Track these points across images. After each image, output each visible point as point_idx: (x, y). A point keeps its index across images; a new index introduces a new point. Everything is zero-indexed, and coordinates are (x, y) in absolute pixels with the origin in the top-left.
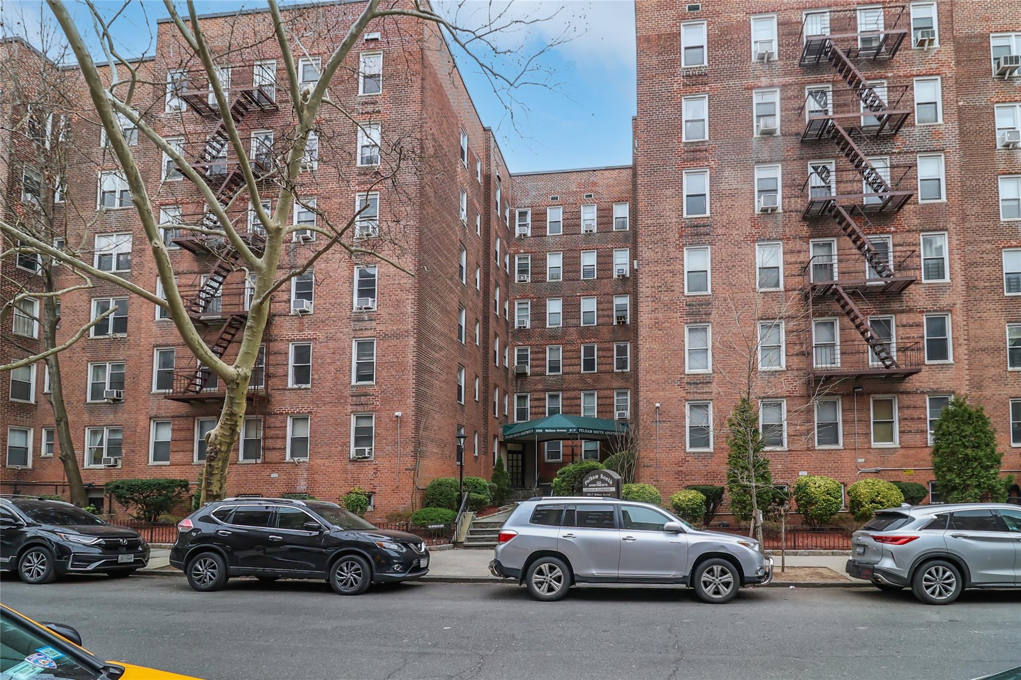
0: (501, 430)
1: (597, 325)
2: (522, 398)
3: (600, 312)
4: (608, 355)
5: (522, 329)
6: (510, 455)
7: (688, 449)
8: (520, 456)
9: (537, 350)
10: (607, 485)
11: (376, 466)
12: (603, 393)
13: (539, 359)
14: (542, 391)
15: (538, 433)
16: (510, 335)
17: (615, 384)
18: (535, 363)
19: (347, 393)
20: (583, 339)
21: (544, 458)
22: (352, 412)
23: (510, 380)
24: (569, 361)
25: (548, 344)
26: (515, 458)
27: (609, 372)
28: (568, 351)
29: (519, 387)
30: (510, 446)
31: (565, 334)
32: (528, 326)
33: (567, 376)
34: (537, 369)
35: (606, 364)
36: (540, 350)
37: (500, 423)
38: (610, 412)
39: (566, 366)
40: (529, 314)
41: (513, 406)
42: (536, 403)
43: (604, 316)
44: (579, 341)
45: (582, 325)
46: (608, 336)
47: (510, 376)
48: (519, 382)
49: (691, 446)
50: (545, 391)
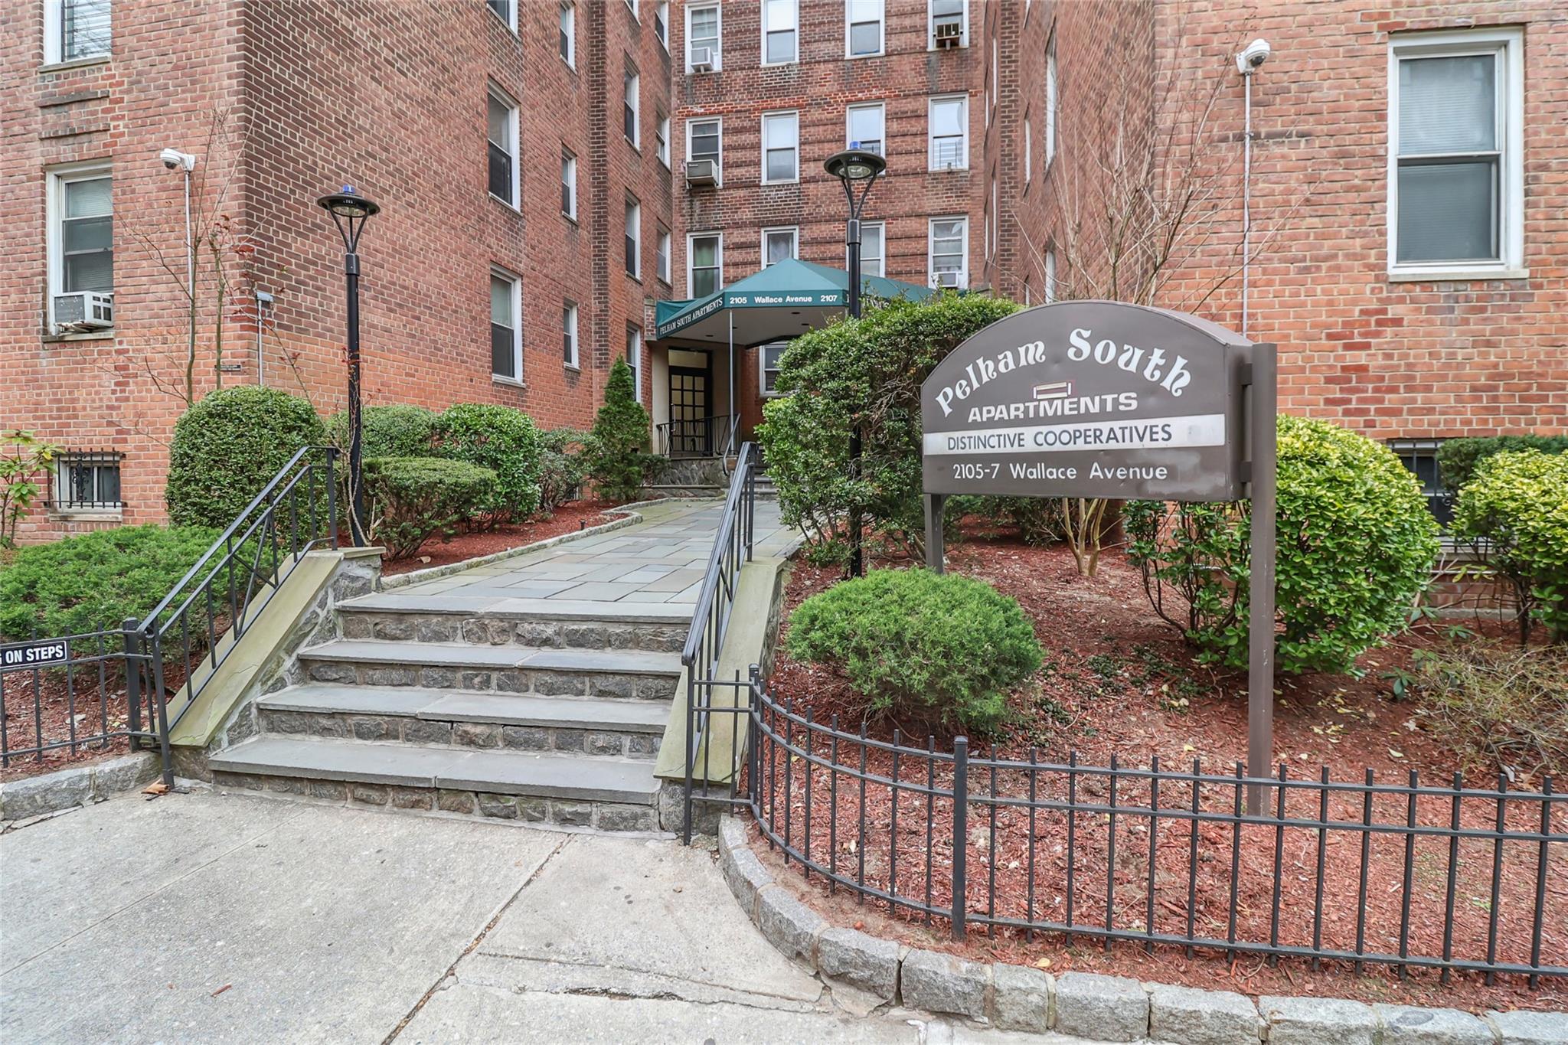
0: (649, 314)
1: (888, 54)
2: (704, 245)
3: (894, 22)
4: (914, 130)
5: (702, 73)
6: (676, 381)
7: (1395, 269)
8: (700, 382)
9: (737, 123)
10: (1129, 400)
11: (121, 360)
12: (900, 226)
13: (743, 148)
14: (753, 224)
15: (736, 308)
16: (674, 89)
17: (932, 204)
18: (733, 156)
19: (30, 95)
20: (851, 90)
21: (758, 387)
22: (46, 168)
23: (676, 202)
24: (816, 148)
25: (765, 109)
26: (688, 385)
27: (915, 174)
28: (814, 124)
29: (696, 218)
30: (675, 357)
31: (805, 79)
32: (717, 67)
33: (812, 186)
34: (737, 172)
35: (908, 153)
36: (747, 124)
37: (648, 297)
38: (920, 272)
39: (808, 160)
40: (719, 36)
41: (684, 263)
42: (738, 256)
43: (904, 30)
44: (840, 97)
45: (848, 56)
46: (913, 81)
47: (676, 190)
48: (697, 204)
49: (1403, 256)
50: (759, 224)
